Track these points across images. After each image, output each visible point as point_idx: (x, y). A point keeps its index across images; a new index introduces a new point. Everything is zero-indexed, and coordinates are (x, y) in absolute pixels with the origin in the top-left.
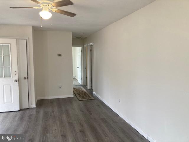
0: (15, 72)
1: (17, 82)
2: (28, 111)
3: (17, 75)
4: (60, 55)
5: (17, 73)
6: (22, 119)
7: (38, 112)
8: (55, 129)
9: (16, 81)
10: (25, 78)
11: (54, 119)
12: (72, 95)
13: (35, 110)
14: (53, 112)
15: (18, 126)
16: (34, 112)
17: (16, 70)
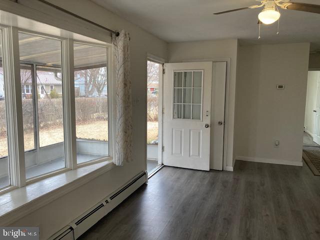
0: (207, 111)
1: (209, 128)
2: (221, 175)
3: (209, 117)
4: (281, 87)
5: (209, 114)
6: (212, 184)
7: (237, 180)
8: (267, 215)
9: (207, 126)
10: (220, 123)
11: (264, 197)
12: (300, 163)
13: (232, 176)
14: (263, 185)
15: (207, 193)
16: (230, 178)
17: (209, 109)
